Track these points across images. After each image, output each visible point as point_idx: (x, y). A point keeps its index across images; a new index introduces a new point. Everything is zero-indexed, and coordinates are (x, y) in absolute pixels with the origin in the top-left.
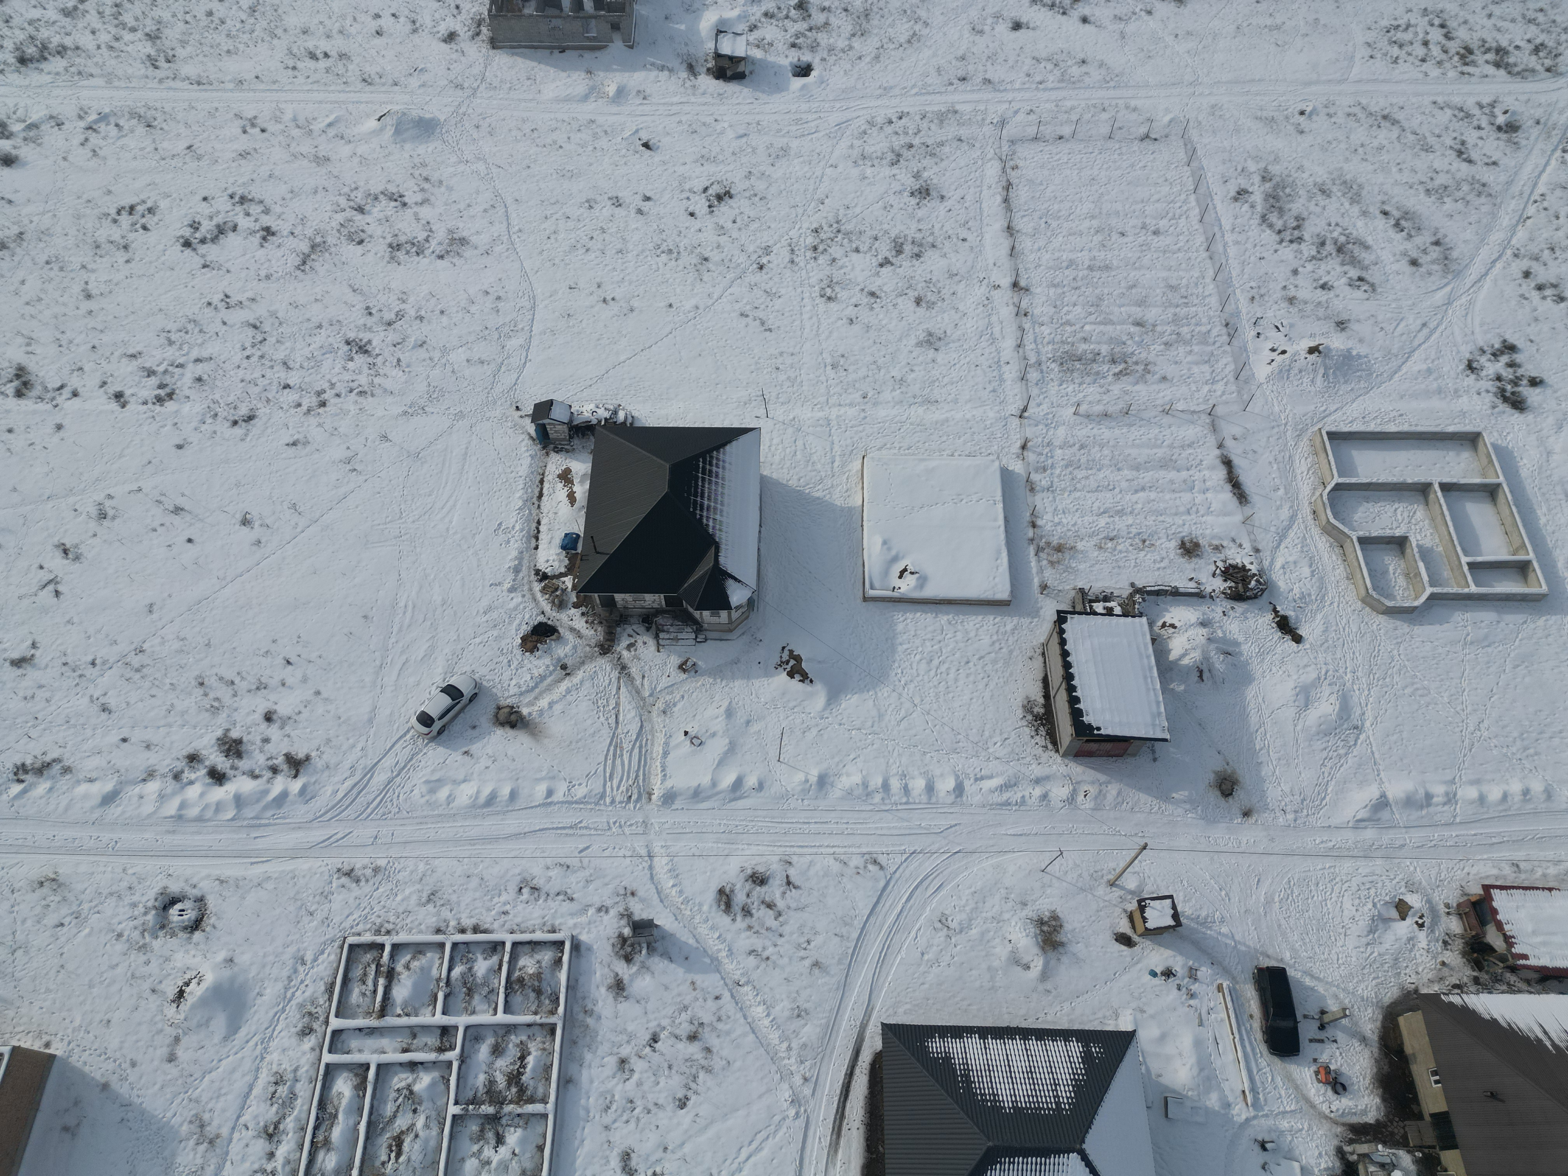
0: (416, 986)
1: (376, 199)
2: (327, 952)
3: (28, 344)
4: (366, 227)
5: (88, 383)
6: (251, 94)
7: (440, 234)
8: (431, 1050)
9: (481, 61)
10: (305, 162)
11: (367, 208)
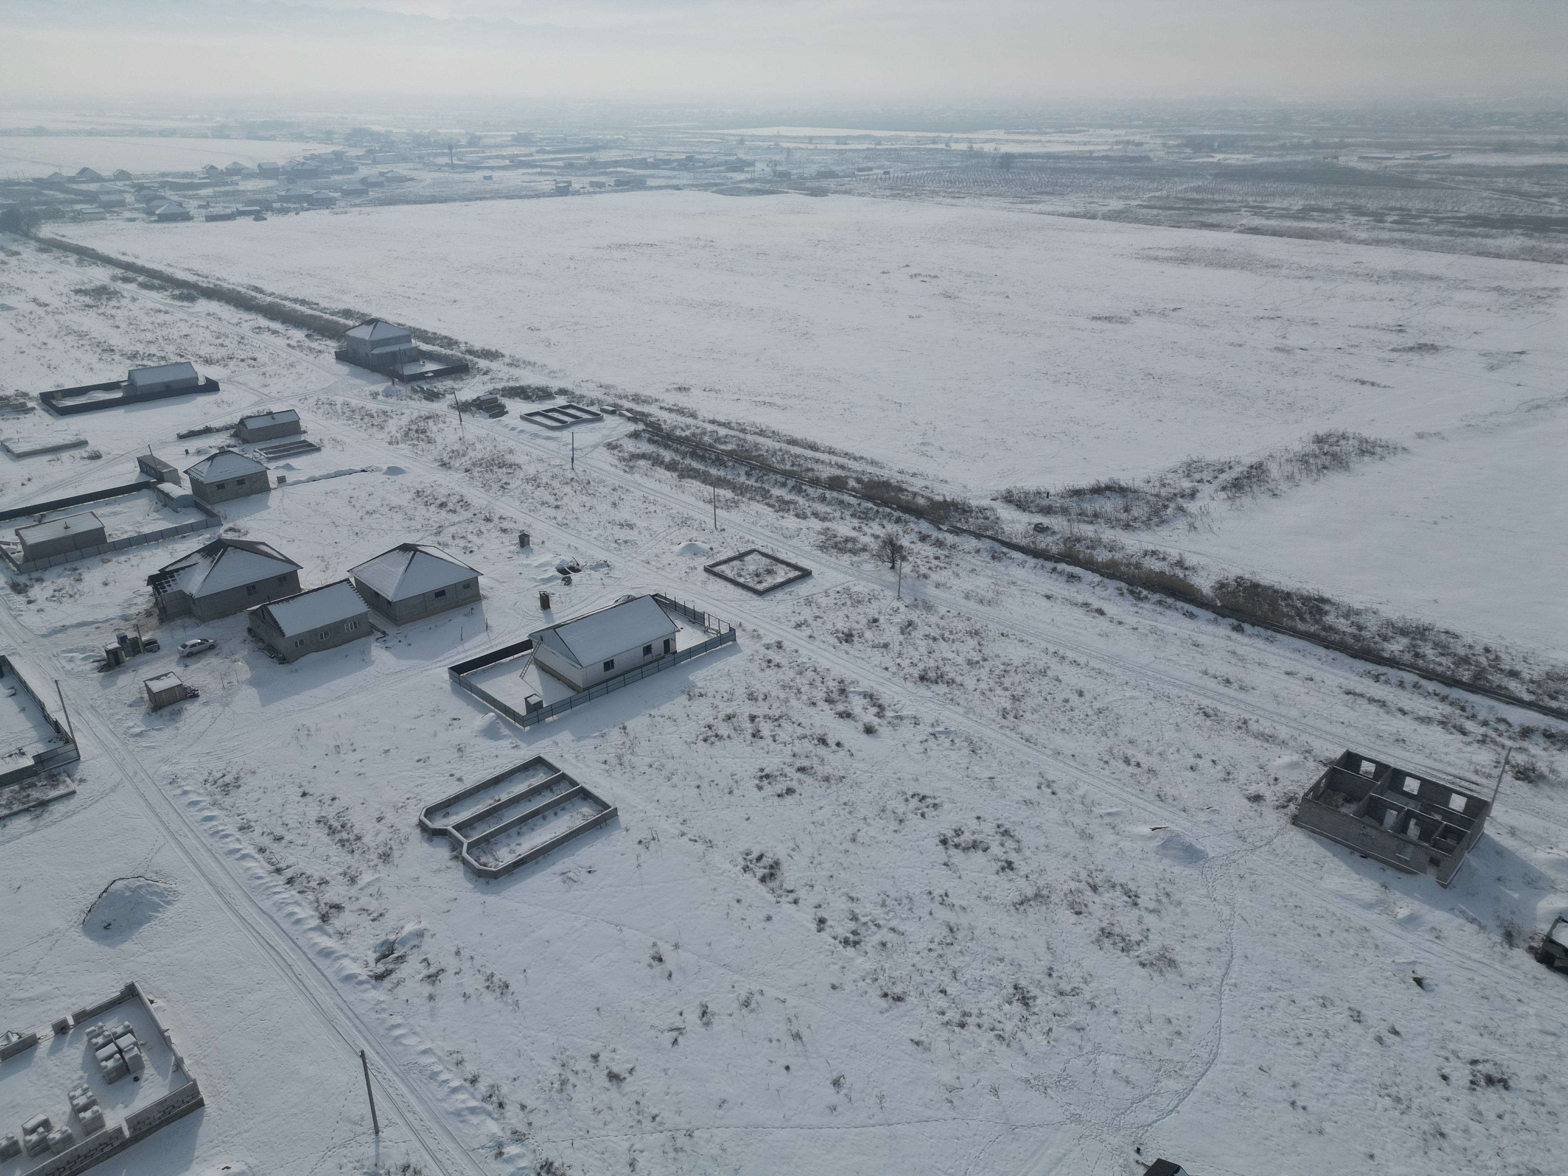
1: (1113, 887)
3: (793, 850)
4: (1090, 904)
5: (809, 899)
6: (1062, 765)
7: (1154, 944)
9: (1275, 828)
10: (1071, 831)
11: (1101, 890)
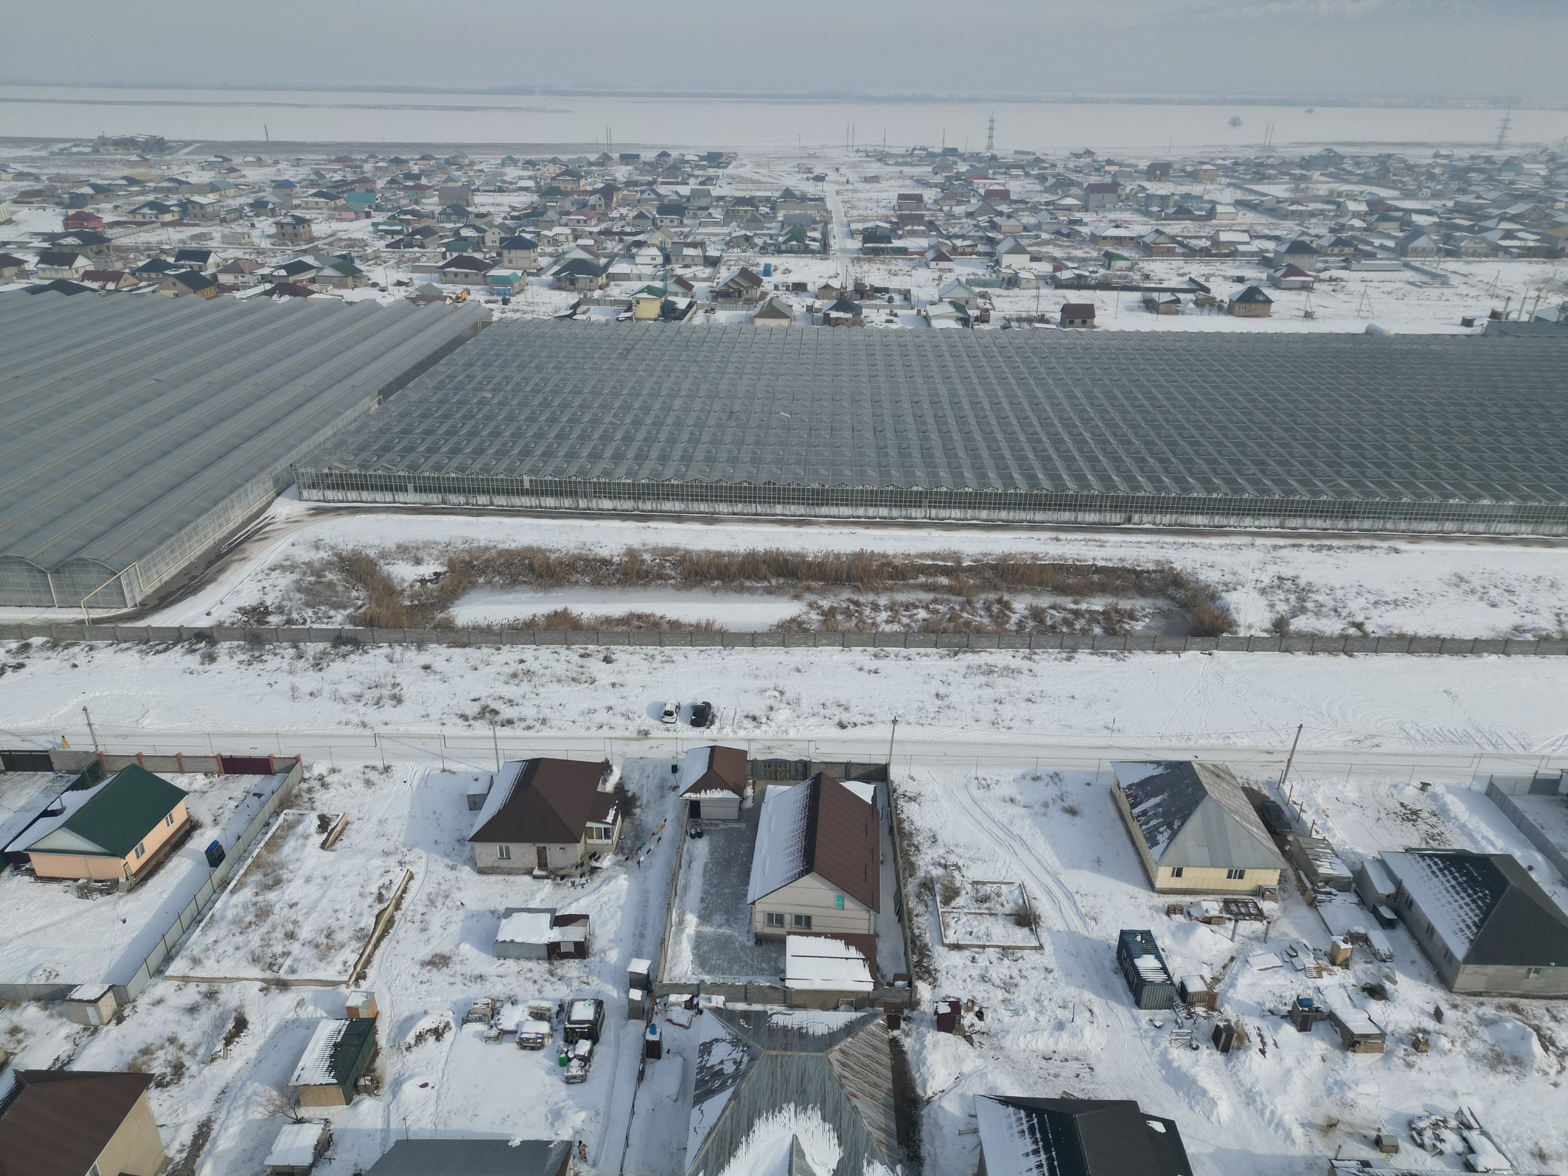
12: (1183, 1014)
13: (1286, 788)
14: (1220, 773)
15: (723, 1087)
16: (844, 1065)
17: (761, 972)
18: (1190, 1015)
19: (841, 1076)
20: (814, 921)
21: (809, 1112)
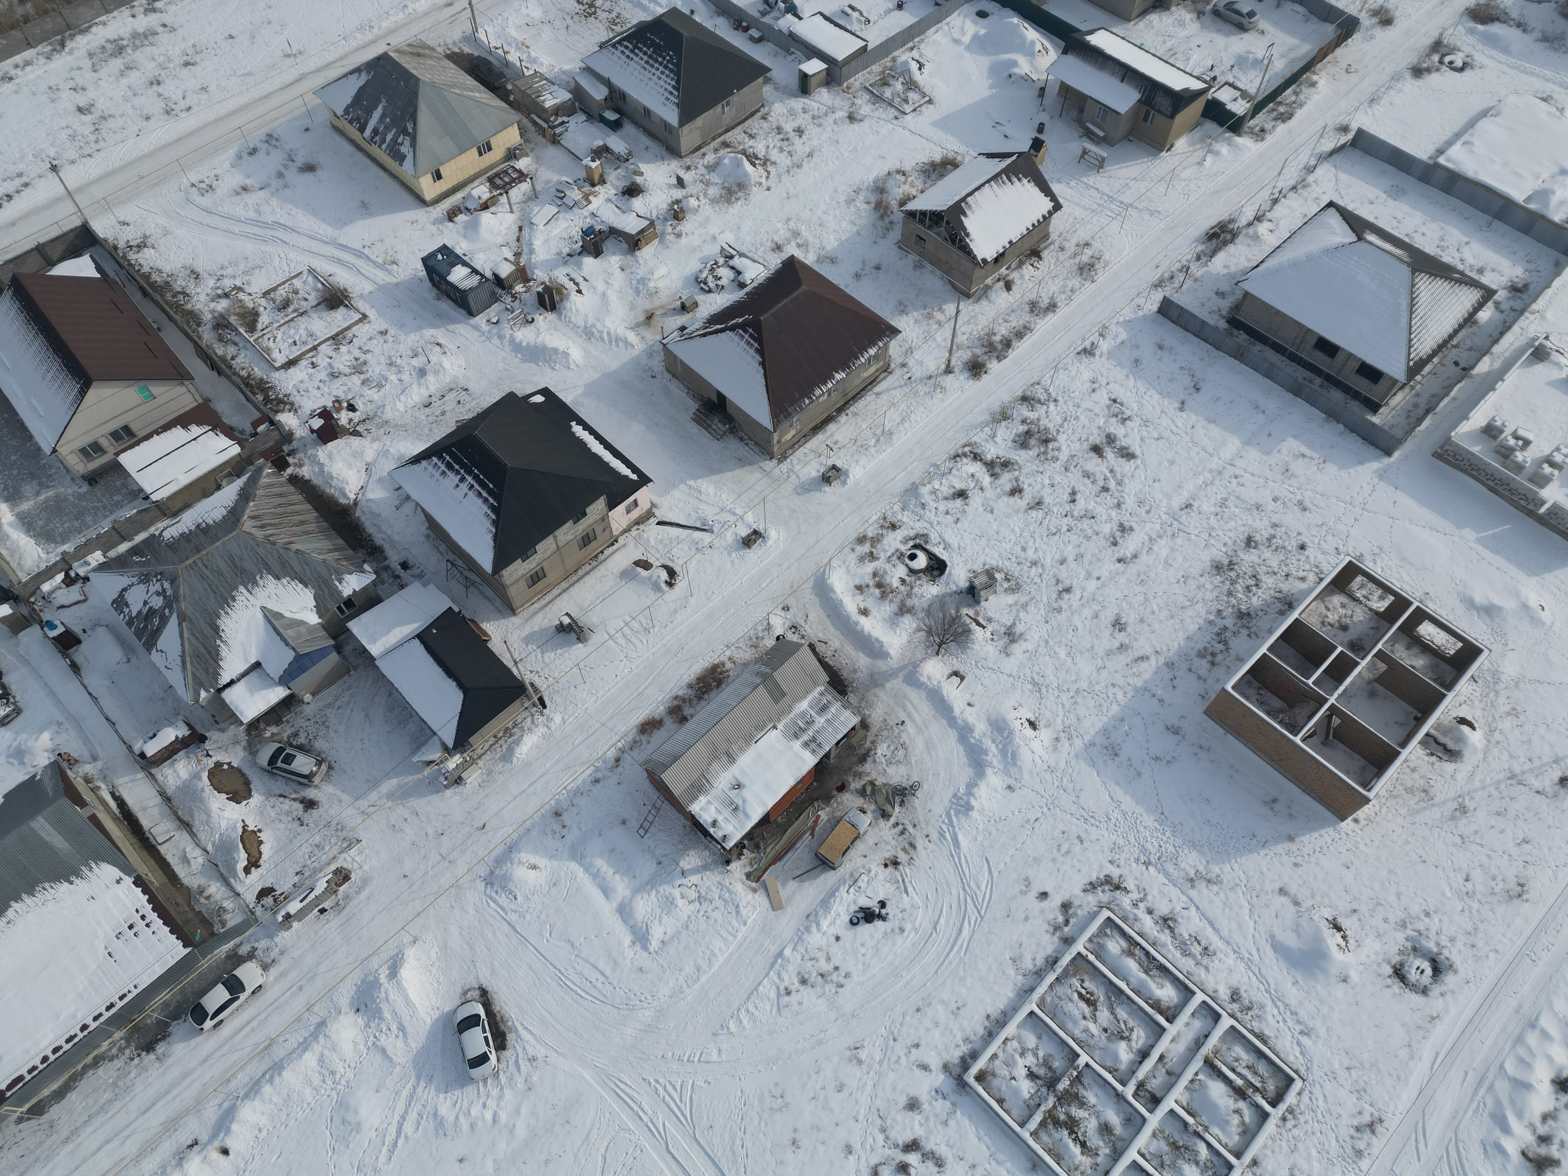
0: (1215, 1106)
2: (1301, 1058)
8: (1147, 1077)
12: (509, 299)
13: (481, 35)
14: (419, 50)
15: (164, 621)
16: (262, 527)
17: (118, 505)
18: (514, 297)
19: (266, 537)
20: (134, 427)
21: (261, 582)
